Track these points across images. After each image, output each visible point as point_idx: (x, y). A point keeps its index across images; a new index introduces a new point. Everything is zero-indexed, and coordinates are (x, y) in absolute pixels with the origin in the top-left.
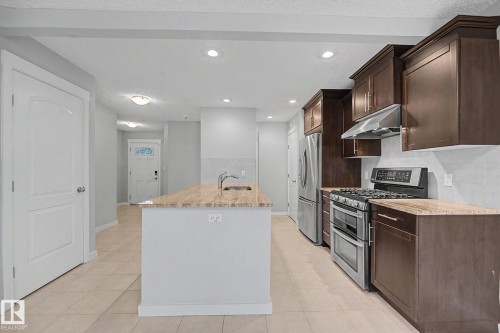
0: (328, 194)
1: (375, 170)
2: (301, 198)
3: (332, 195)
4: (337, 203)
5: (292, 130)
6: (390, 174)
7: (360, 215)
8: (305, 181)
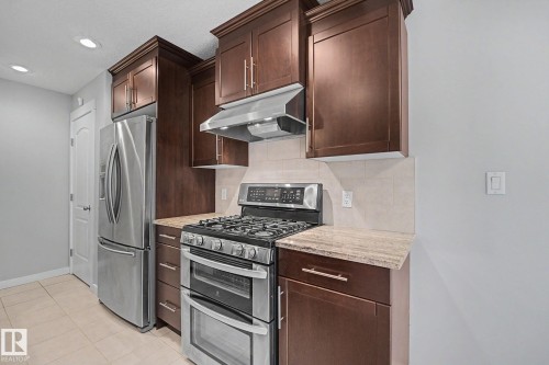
0: (176, 232)
1: (243, 186)
2: (104, 241)
3: (186, 236)
4: (199, 250)
5: (81, 111)
6: (269, 193)
7: (260, 273)
8: (115, 208)
